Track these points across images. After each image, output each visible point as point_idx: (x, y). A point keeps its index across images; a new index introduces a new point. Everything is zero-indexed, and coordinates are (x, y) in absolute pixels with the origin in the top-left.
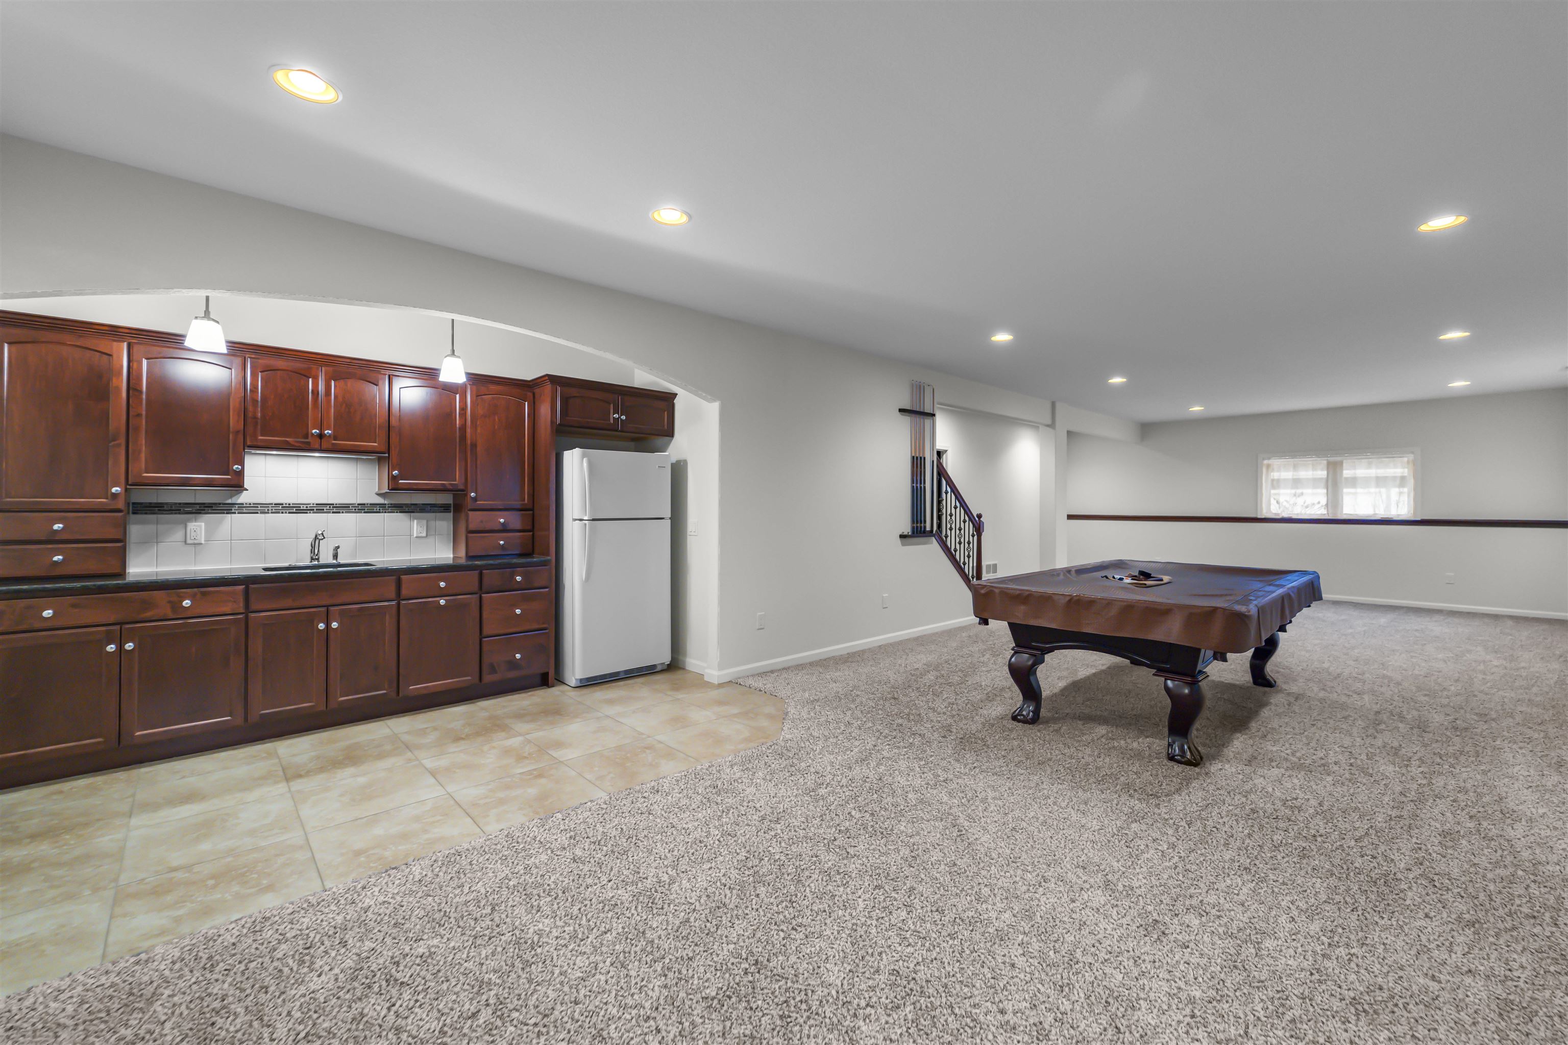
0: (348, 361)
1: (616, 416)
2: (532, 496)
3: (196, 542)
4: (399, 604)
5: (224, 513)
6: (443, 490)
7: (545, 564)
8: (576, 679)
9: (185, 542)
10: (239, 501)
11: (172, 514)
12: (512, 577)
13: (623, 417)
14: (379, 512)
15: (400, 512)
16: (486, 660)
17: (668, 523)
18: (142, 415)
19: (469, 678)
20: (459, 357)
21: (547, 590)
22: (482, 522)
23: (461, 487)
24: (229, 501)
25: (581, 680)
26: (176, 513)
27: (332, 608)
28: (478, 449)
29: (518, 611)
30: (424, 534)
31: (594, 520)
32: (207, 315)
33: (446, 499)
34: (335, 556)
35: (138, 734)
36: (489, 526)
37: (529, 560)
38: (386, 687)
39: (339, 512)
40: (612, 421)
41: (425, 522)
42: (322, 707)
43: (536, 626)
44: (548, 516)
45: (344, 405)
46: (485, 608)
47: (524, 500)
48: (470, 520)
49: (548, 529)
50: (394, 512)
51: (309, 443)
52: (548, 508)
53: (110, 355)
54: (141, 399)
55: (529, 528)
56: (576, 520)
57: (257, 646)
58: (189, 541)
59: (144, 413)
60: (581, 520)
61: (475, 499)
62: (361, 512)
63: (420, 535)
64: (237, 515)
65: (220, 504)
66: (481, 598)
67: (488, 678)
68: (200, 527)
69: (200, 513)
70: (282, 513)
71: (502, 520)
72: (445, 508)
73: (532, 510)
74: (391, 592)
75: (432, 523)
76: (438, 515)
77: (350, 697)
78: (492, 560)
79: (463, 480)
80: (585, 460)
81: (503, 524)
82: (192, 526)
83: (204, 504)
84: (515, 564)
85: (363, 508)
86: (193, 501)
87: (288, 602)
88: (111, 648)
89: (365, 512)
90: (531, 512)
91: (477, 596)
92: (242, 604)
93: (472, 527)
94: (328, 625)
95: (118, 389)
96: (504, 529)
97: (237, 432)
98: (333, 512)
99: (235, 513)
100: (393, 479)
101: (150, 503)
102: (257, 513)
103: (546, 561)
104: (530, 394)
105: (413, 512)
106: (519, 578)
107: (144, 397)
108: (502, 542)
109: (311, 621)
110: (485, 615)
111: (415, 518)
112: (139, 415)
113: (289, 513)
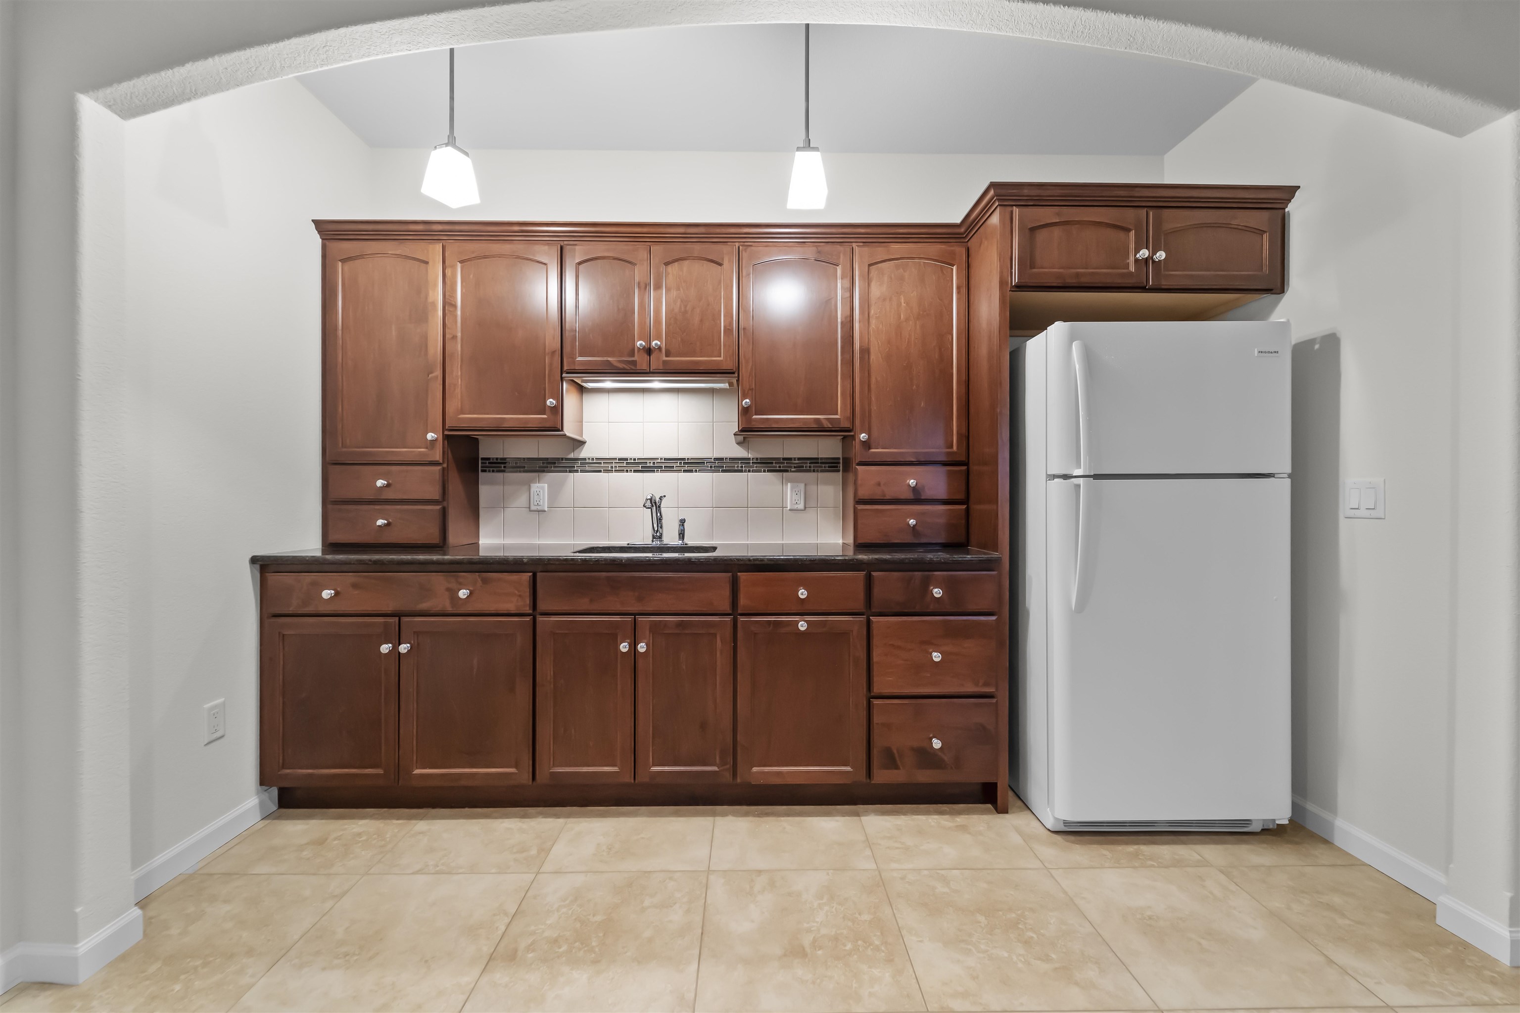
0: (681, 230)
1: (1144, 253)
2: (966, 437)
3: (539, 508)
4: (735, 622)
5: (566, 472)
6: (819, 430)
7: (989, 565)
8: (1057, 819)
9: (529, 508)
10: (582, 455)
11: (516, 472)
12: (925, 589)
13: (1161, 255)
14: (741, 471)
15: (768, 471)
16: (879, 742)
17: (1284, 487)
18: (456, 337)
19: (848, 769)
20: (816, 149)
21: (994, 618)
22: (879, 484)
23: (846, 424)
24: (572, 456)
25: (1066, 823)
26: (520, 472)
27: (640, 619)
28: (873, 357)
29: (937, 657)
30: (801, 506)
31: (1097, 477)
32: (451, 141)
33: (829, 448)
34: (682, 535)
35: (417, 771)
36: (891, 492)
37: (957, 557)
38: (718, 761)
39: (691, 471)
40: (1132, 268)
41: (802, 486)
42: (628, 779)
43: (970, 688)
44: (995, 473)
45: (679, 301)
46: (876, 641)
47: (952, 447)
48: (859, 482)
49: (995, 500)
50: (760, 471)
51: (634, 363)
52: (994, 461)
53: (427, 263)
54: (456, 316)
55: (961, 496)
56: (1055, 476)
57: (546, 668)
58: (533, 508)
59: (459, 335)
60: (1066, 477)
61: (867, 445)
62: (718, 471)
63: (796, 507)
64: (579, 473)
65: (562, 459)
66: (869, 623)
67: (882, 776)
68: (543, 488)
69: (543, 471)
70: (627, 471)
71: (912, 482)
72: (831, 465)
73: (966, 463)
74: (721, 599)
75: (813, 488)
76: (821, 475)
77: (666, 768)
78: (889, 553)
79: (848, 413)
80: (1076, 347)
81: (914, 489)
82: (535, 487)
83: (547, 459)
84: (931, 562)
85: (721, 465)
86: (536, 456)
87: (583, 604)
88: (385, 648)
89: (723, 471)
90: (964, 468)
91: (863, 618)
92: (528, 601)
93: (863, 493)
94: (634, 645)
95: (434, 304)
96: (917, 498)
97: (553, 353)
98: (685, 471)
99: (577, 471)
100: (745, 412)
101: (497, 459)
102: (600, 471)
103: (989, 561)
104: (960, 250)
105: (787, 471)
106: (937, 592)
107: (459, 313)
108: (912, 522)
109: (612, 636)
110: (876, 657)
111: (789, 481)
112: (454, 337)
113: (635, 471)
